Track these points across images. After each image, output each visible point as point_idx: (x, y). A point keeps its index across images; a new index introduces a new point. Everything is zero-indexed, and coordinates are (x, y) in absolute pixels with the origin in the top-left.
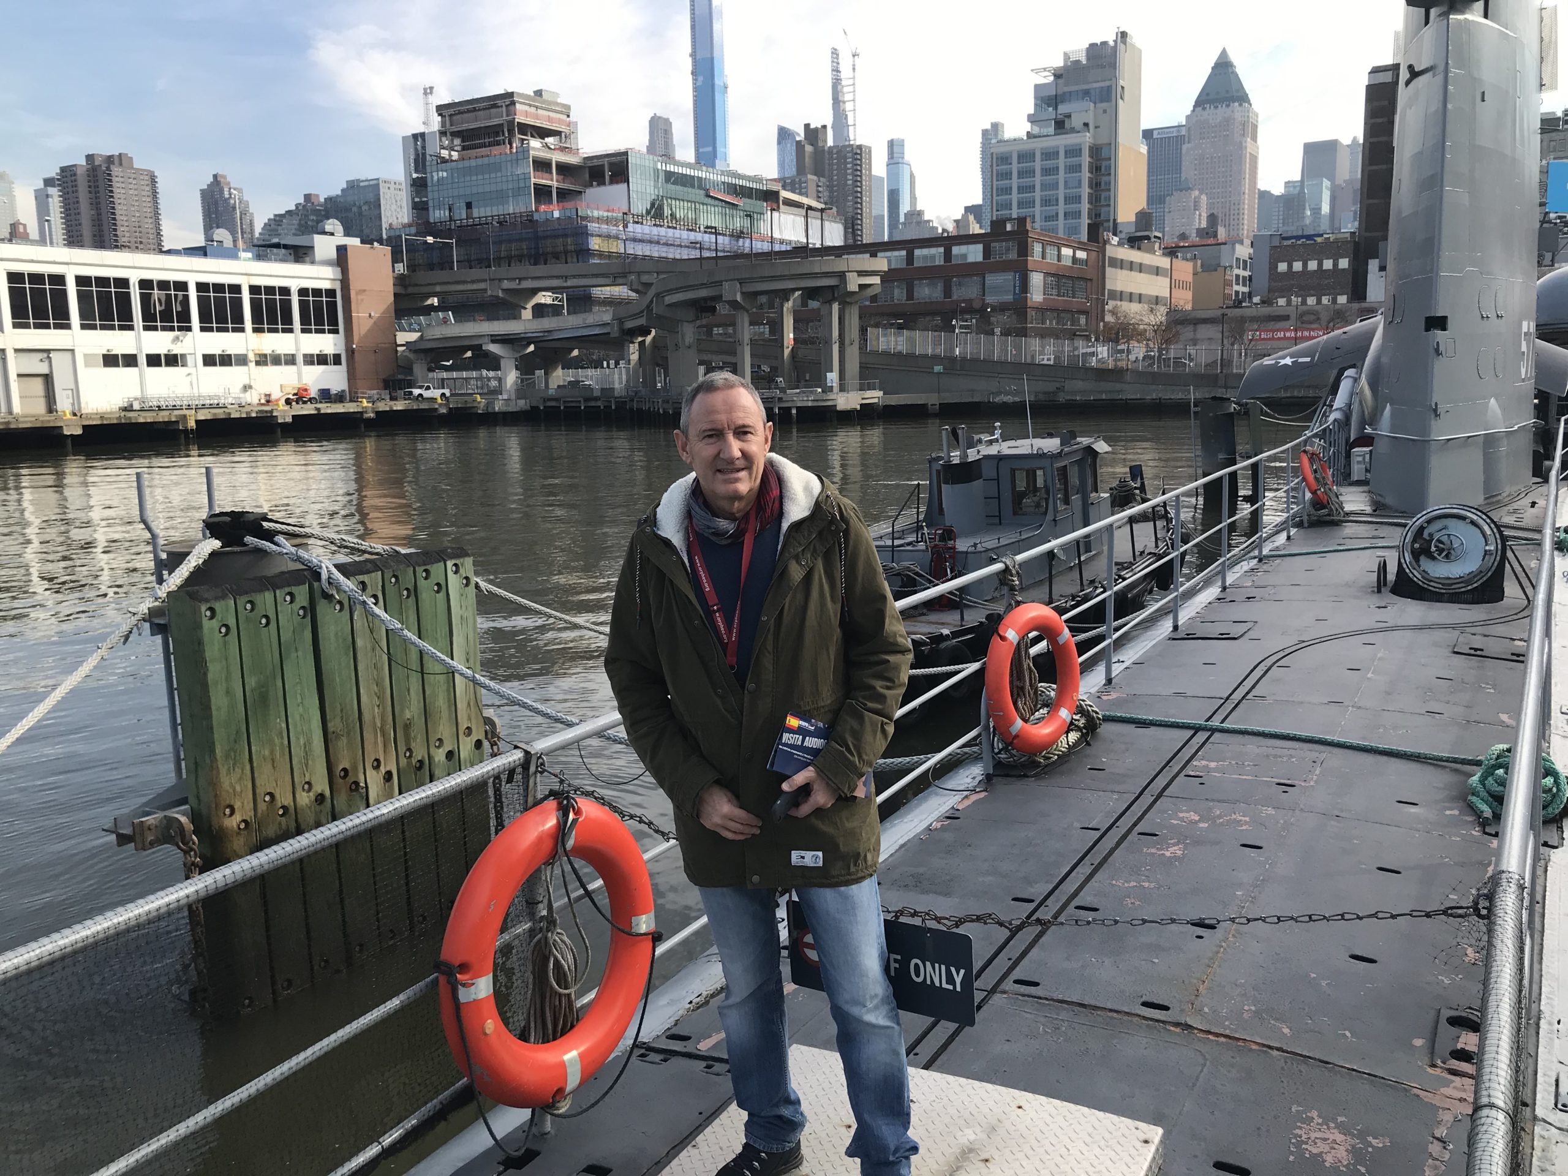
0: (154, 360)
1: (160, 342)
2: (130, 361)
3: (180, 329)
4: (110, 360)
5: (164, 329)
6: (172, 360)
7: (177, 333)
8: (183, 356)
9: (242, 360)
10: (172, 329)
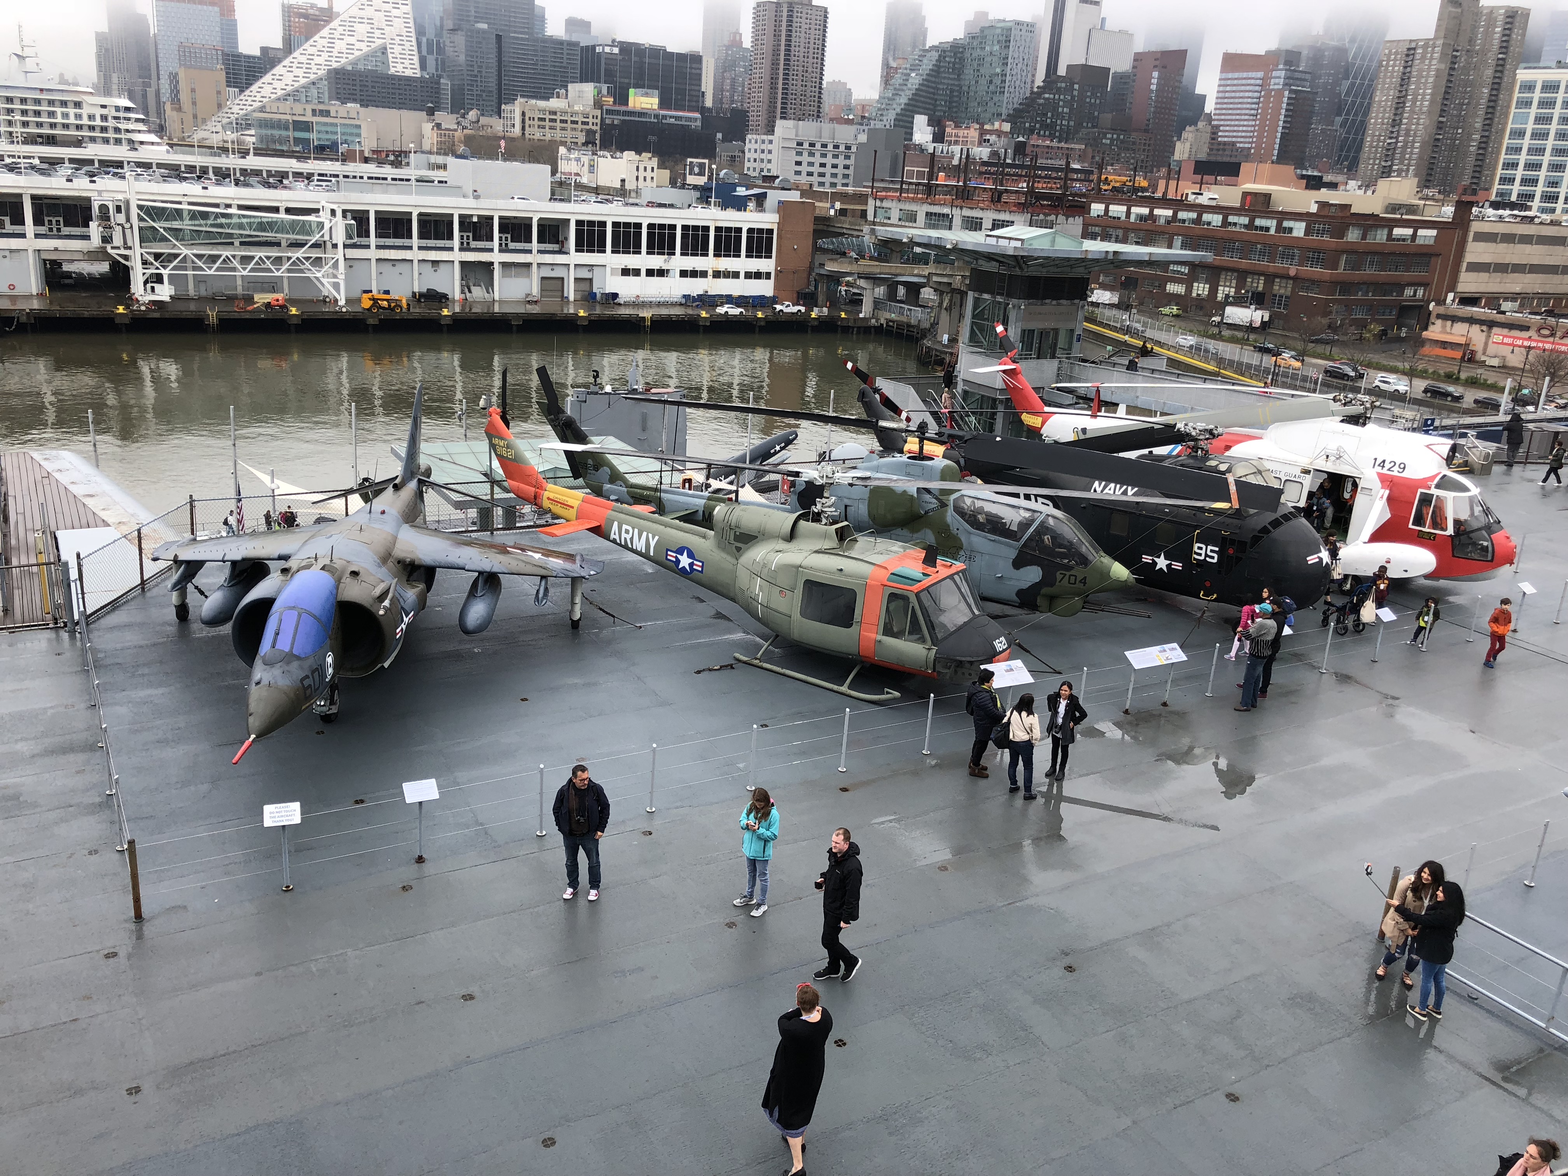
0: (650, 273)
1: (657, 261)
2: (637, 272)
3: (669, 254)
4: (626, 272)
5: (659, 254)
6: (661, 273)
7: (666, 256)
8: (668, 271)
9: (704, 274)
10: (663, 254)
